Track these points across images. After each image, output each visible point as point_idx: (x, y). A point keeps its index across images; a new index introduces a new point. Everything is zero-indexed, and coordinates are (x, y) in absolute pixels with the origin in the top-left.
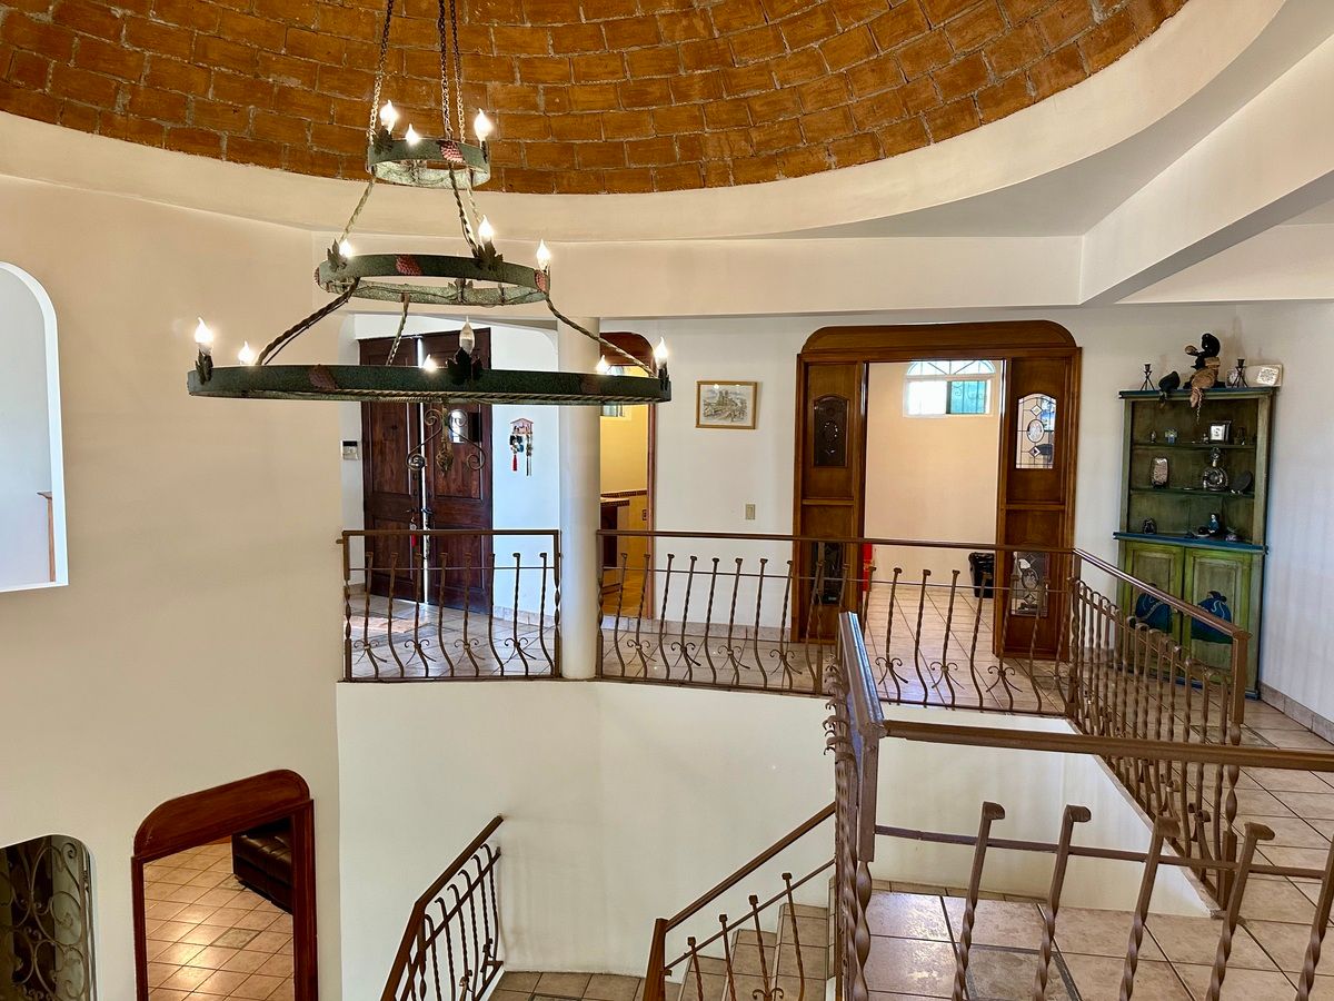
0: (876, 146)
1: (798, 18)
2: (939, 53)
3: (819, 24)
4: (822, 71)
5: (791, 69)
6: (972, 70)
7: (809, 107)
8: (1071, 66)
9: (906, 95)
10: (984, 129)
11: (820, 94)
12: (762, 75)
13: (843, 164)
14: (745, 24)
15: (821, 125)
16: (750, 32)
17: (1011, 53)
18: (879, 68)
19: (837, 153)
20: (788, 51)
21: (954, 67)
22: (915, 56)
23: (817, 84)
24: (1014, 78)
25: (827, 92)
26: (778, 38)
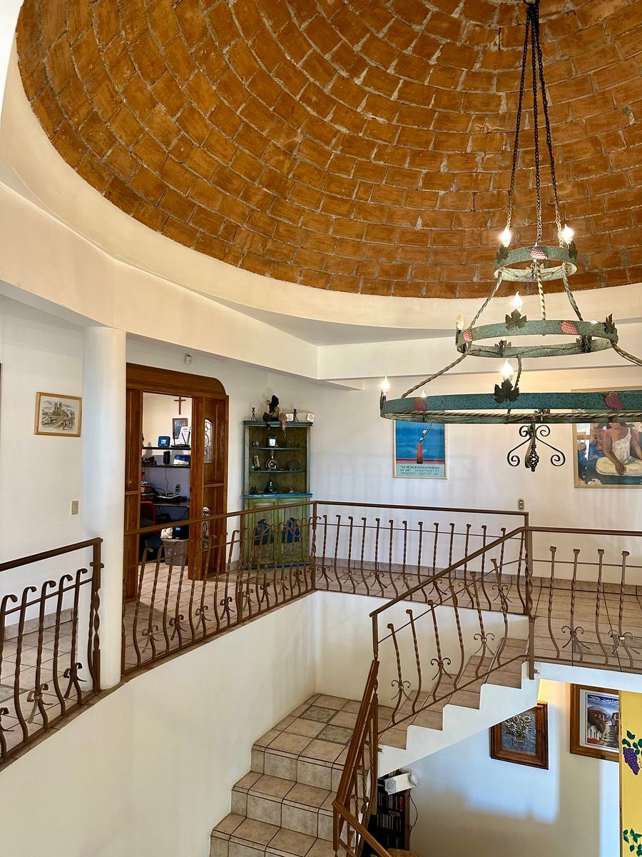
0: (327, 282)
1: (338, 199)
2: (391, 256)
3: (345, 209)
4: (327, 231)
5: (313, 220)
6: (401, 271)
7: (307, 245)
8: (450, 291)
9: (361, 266)
10: (391, 298)
11: (318, 242)
12: (296, 214)
13: (304, 283)
14: (310, 183)
15: (307, 258)
16: (308, 188)
17: (424, 273)
18: (357, 247)
19: (304, 276)
20: (319, 211)
21: (393, 266)
22: (378, 251)
23: (321, 235)
24: (419, 283)
25: (323, 243)
26: (319, 201)
